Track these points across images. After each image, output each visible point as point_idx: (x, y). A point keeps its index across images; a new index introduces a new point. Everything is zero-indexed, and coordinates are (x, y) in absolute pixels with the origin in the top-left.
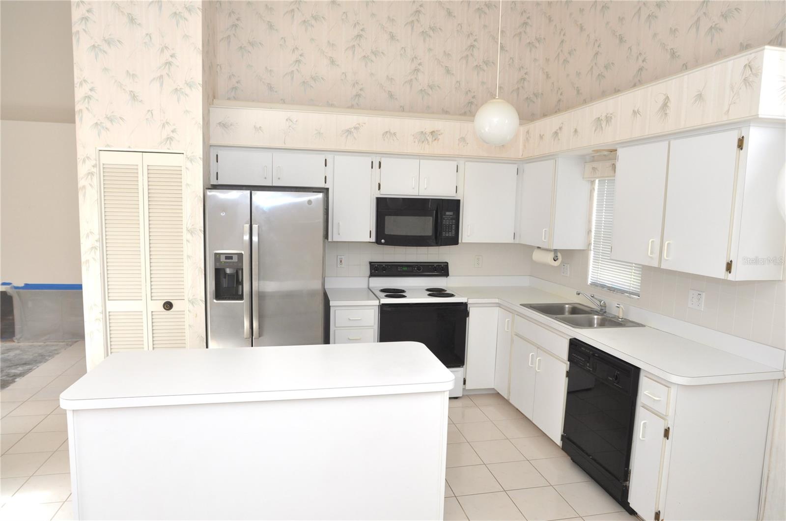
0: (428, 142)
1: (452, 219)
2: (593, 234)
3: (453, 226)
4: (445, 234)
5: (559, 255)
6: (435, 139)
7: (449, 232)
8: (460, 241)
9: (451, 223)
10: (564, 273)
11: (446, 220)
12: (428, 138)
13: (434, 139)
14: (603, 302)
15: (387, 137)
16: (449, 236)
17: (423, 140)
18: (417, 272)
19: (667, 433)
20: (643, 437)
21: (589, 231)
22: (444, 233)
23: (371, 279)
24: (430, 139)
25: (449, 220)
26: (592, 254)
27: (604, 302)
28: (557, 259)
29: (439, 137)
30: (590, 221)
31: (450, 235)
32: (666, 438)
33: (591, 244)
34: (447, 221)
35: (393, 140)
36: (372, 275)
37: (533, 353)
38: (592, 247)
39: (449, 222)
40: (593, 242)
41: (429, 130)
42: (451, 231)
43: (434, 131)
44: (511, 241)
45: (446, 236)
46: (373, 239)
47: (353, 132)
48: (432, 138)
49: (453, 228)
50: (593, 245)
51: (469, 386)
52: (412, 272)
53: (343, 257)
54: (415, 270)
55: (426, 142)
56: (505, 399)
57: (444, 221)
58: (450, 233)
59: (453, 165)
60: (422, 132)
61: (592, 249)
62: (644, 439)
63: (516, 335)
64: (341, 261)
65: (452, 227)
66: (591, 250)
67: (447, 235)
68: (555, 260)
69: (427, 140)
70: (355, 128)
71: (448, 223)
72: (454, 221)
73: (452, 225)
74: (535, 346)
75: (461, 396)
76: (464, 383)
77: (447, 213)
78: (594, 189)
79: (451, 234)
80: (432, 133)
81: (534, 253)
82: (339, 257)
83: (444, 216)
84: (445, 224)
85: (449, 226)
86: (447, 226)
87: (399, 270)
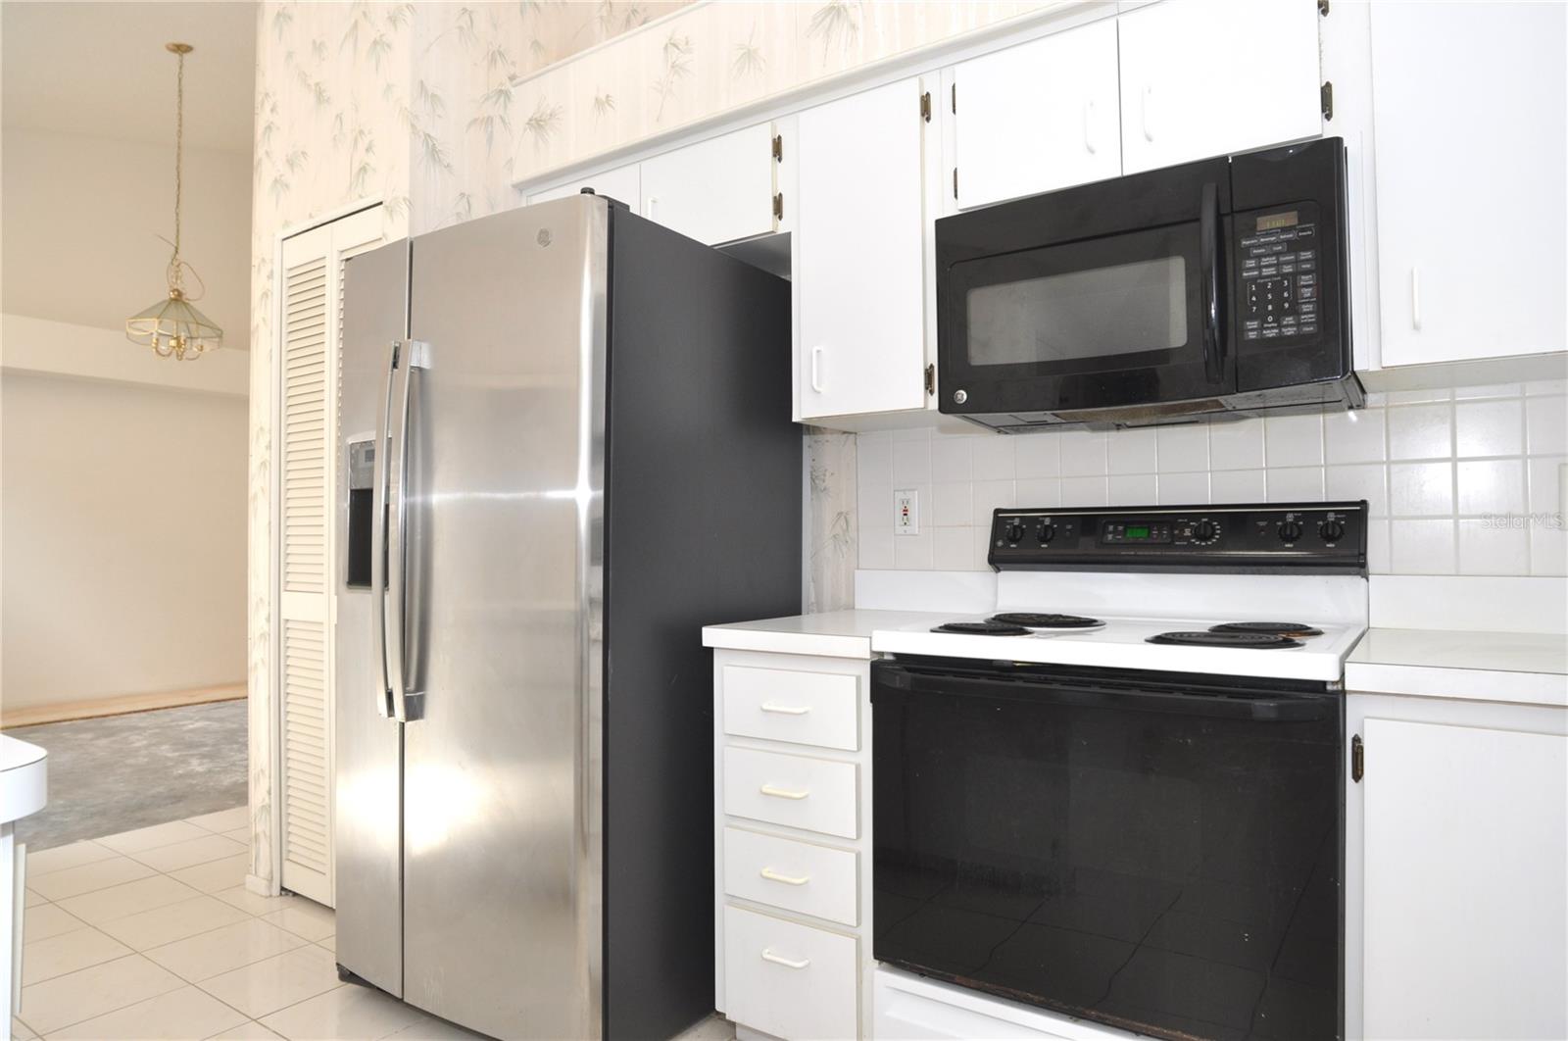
1: (1293, 247)
3: (1306, 280)
4: (1261, 328)
7: (1279, 314)
9: (1288, 269)
11: (1259, 257)
16: (1280, 338)
18: (1192, 547)
22: (1254, 324)
25: (1277, 254)
31: (1290, 332)
34: (1265, 261)
39: (1278, 265)
42: (1295, 311)
45: (1263, 341)
49: (1307, 292)
52: (1170, 545)
54: (1182, 538)
57: (1251, 263)
58: (1289, 320)
65: (1295, 288)
67: (1271, 333)
71: (1271, 271)
72: (1308, 255)
77: (1264, 222)
79: (1296, 325)
82: (900, 496)
83: (1248, 237)
84: (1253, 280)
85: (1278, 288)
86: (1266, 284)
87: (1110, 537)
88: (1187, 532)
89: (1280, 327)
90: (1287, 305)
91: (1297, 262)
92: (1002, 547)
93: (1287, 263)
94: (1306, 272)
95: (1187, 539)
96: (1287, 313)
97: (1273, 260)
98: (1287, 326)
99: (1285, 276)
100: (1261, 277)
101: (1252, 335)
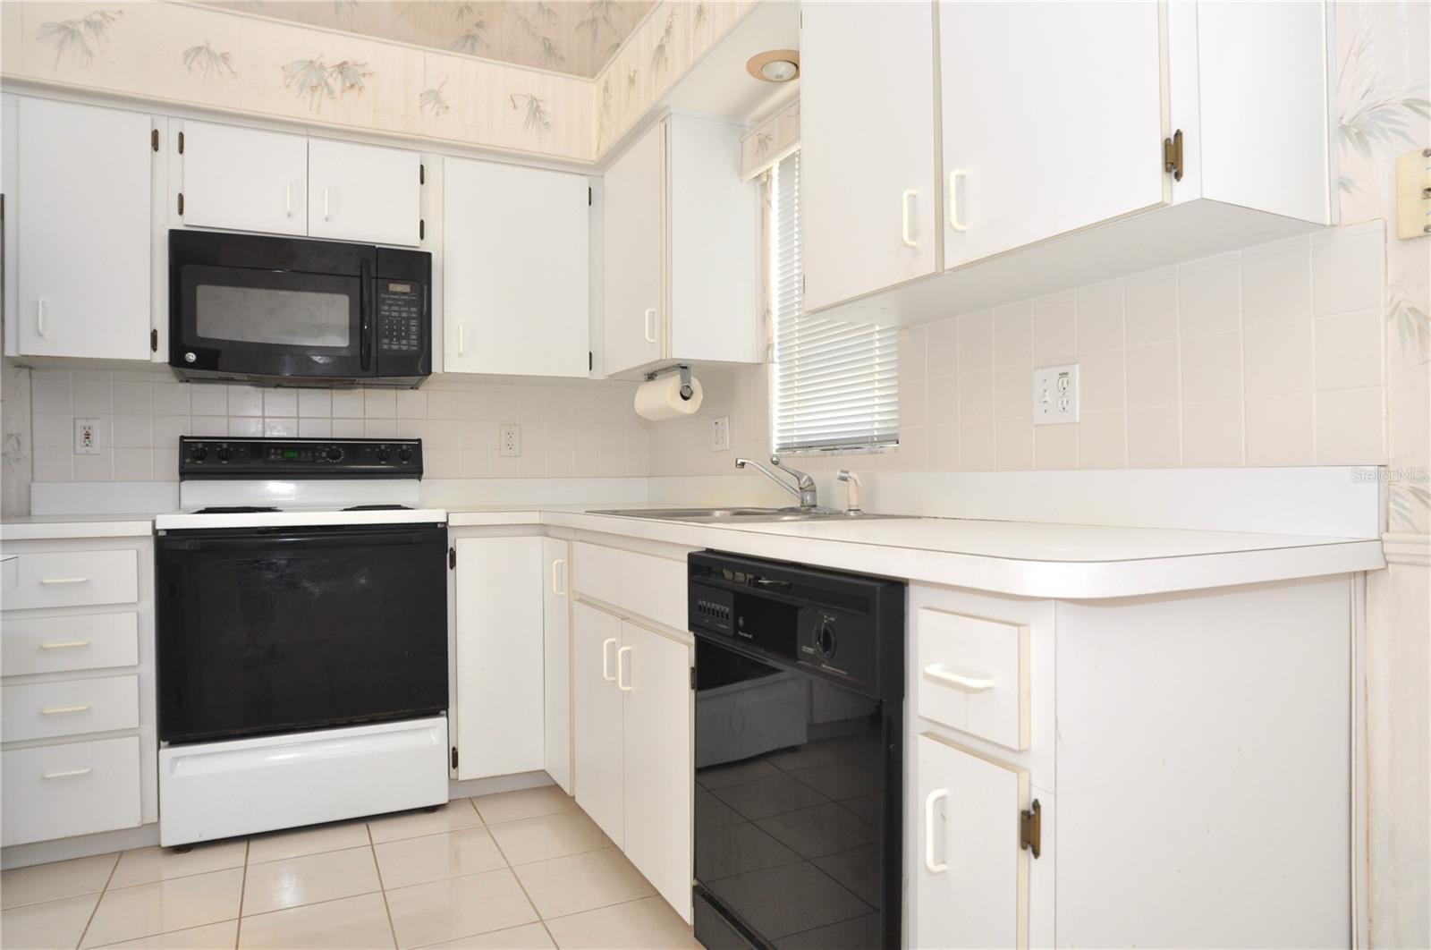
0: (331, 92)
1: (408, 304)
2: (775, 318)
3: (413, 322)
4: (390, 344)
5: (695, 384)
6: (352, 86)
7: (399, 338)
8: (435, 367)
9: (404, 315)
10: (717, 443)
11: (390, 305)
12: (330, 81)
13: (348, 84)
14: (805, 477)
15: (199, 63)
16: (399, 350)
17: (314, 83)
18: (327, 463)
19: (1030, 830)
20: (941, 858)
21: (766, 314)
22: (386, 341)
23: (182, 483)
24: (336, 83)
25: (400, 306)
26: (775, 373)
27: (810, 479)
28: (692, 393)
29: (365, 81)
30: (764, 289)
31: (405, 348)
32: (1030, 849)
33: (773, 345)
34: (393, 308)
35: (220, 73)
36: (186, 473)
37: (614, 640)
38: (776, 353)
39: (399, 312)
40: (776, 340)
41: (332, 59)
42: (407, 337)
43: (345, 63)
44: (581, 371)
45: (391, 351)
46: (163, 355)
47: (80, 35)
48: (344, 82)
49: (414, 329)
50: (777, 347)
51: (466, 771)
52: (312, 463)
53: (90, 423)
54: (321, 457)
55: (326, 91)
56: (566, 794)
57: (386, 308)
58: (404, 342)
59: (411, 162)
60: (311, 62)
61: (776, 360)
62: (941, 867)
63: (580, 600)
64: (87, 436)
65: (408, 326)
66: (773, 362)
67: (395, 347)
68: (685, 398)
69: (327, 85)
70: (88, 23)
71: (396, 314)
72: (414, 309)
73: (408, 319)
74: (616, 615)
75: (444, 800)
76: (454, 761)
77: (393, 287)
78: (769, 202)
79: (408, 345)
80: (342, 67)
81: (637, 396)
82: (80, 423)
83: (384, 294)
84: (387, 317)
85: (399, 323)
86: (393, 321)
87: (273, 457)
88: (324, 454)
89: (399, 344)
90: (403, 334)
91: (409, 312)
92: (190, 463)
93: (404, 311)
94: (413, 318)
95: (325, 458)
96: (404, 338)
97: (397, 308)
98: (403, 345)
99: (403, 318)
100: (390, 316)
101: (386, 347)
